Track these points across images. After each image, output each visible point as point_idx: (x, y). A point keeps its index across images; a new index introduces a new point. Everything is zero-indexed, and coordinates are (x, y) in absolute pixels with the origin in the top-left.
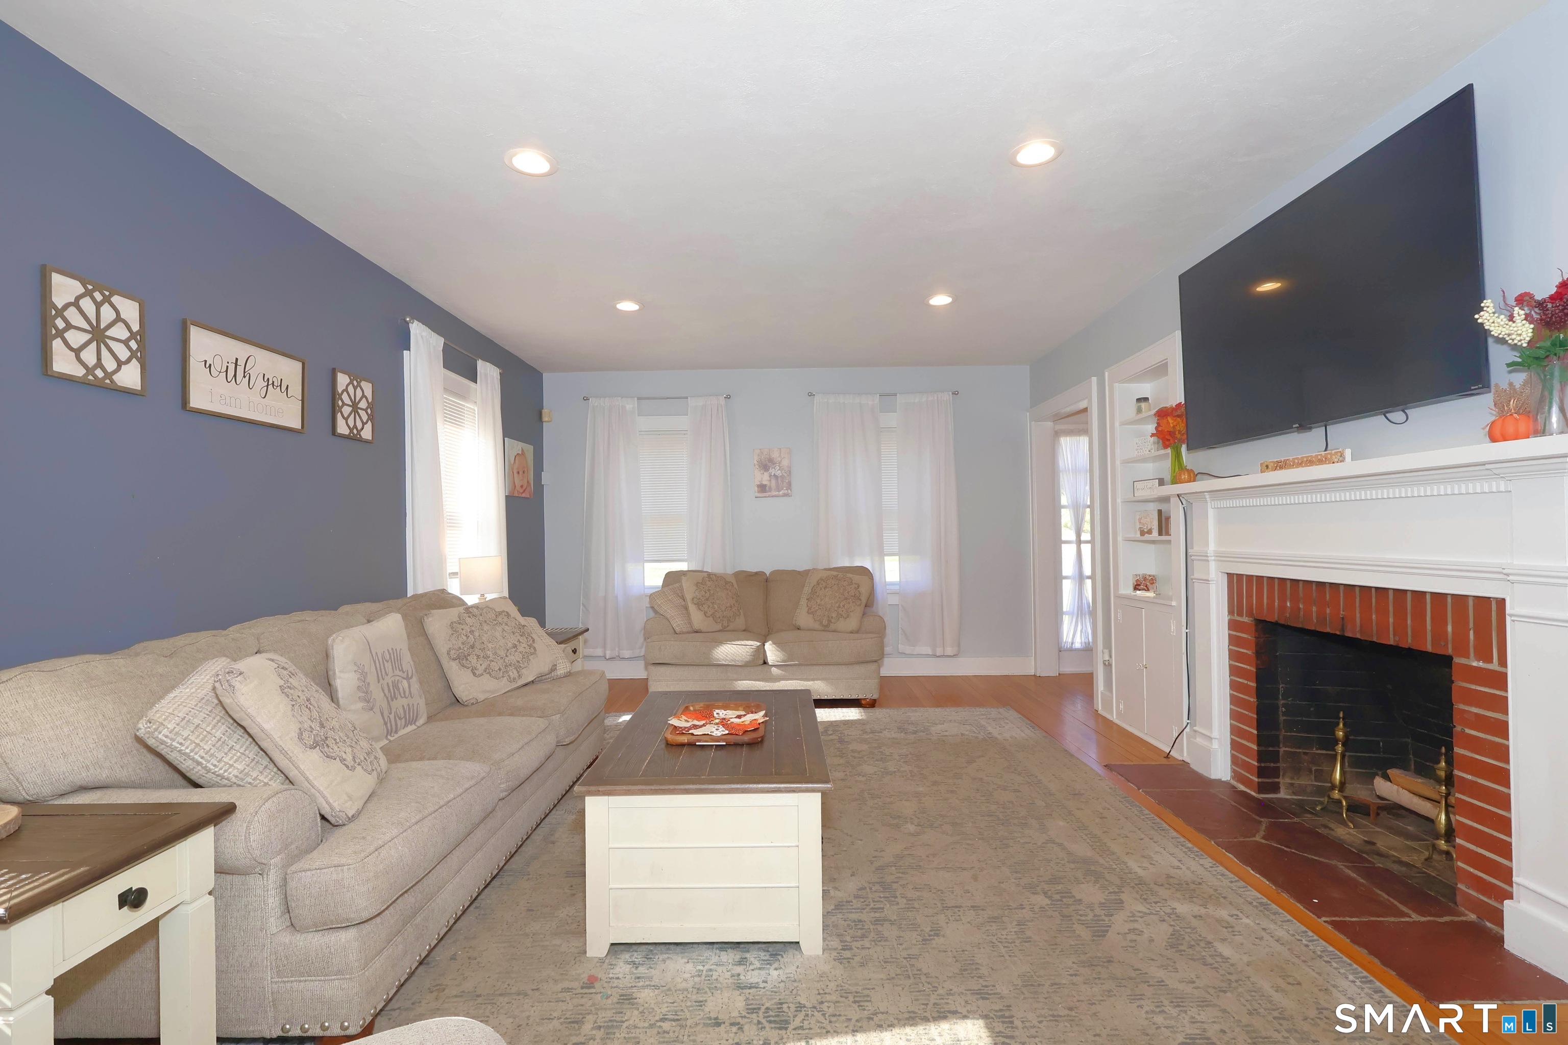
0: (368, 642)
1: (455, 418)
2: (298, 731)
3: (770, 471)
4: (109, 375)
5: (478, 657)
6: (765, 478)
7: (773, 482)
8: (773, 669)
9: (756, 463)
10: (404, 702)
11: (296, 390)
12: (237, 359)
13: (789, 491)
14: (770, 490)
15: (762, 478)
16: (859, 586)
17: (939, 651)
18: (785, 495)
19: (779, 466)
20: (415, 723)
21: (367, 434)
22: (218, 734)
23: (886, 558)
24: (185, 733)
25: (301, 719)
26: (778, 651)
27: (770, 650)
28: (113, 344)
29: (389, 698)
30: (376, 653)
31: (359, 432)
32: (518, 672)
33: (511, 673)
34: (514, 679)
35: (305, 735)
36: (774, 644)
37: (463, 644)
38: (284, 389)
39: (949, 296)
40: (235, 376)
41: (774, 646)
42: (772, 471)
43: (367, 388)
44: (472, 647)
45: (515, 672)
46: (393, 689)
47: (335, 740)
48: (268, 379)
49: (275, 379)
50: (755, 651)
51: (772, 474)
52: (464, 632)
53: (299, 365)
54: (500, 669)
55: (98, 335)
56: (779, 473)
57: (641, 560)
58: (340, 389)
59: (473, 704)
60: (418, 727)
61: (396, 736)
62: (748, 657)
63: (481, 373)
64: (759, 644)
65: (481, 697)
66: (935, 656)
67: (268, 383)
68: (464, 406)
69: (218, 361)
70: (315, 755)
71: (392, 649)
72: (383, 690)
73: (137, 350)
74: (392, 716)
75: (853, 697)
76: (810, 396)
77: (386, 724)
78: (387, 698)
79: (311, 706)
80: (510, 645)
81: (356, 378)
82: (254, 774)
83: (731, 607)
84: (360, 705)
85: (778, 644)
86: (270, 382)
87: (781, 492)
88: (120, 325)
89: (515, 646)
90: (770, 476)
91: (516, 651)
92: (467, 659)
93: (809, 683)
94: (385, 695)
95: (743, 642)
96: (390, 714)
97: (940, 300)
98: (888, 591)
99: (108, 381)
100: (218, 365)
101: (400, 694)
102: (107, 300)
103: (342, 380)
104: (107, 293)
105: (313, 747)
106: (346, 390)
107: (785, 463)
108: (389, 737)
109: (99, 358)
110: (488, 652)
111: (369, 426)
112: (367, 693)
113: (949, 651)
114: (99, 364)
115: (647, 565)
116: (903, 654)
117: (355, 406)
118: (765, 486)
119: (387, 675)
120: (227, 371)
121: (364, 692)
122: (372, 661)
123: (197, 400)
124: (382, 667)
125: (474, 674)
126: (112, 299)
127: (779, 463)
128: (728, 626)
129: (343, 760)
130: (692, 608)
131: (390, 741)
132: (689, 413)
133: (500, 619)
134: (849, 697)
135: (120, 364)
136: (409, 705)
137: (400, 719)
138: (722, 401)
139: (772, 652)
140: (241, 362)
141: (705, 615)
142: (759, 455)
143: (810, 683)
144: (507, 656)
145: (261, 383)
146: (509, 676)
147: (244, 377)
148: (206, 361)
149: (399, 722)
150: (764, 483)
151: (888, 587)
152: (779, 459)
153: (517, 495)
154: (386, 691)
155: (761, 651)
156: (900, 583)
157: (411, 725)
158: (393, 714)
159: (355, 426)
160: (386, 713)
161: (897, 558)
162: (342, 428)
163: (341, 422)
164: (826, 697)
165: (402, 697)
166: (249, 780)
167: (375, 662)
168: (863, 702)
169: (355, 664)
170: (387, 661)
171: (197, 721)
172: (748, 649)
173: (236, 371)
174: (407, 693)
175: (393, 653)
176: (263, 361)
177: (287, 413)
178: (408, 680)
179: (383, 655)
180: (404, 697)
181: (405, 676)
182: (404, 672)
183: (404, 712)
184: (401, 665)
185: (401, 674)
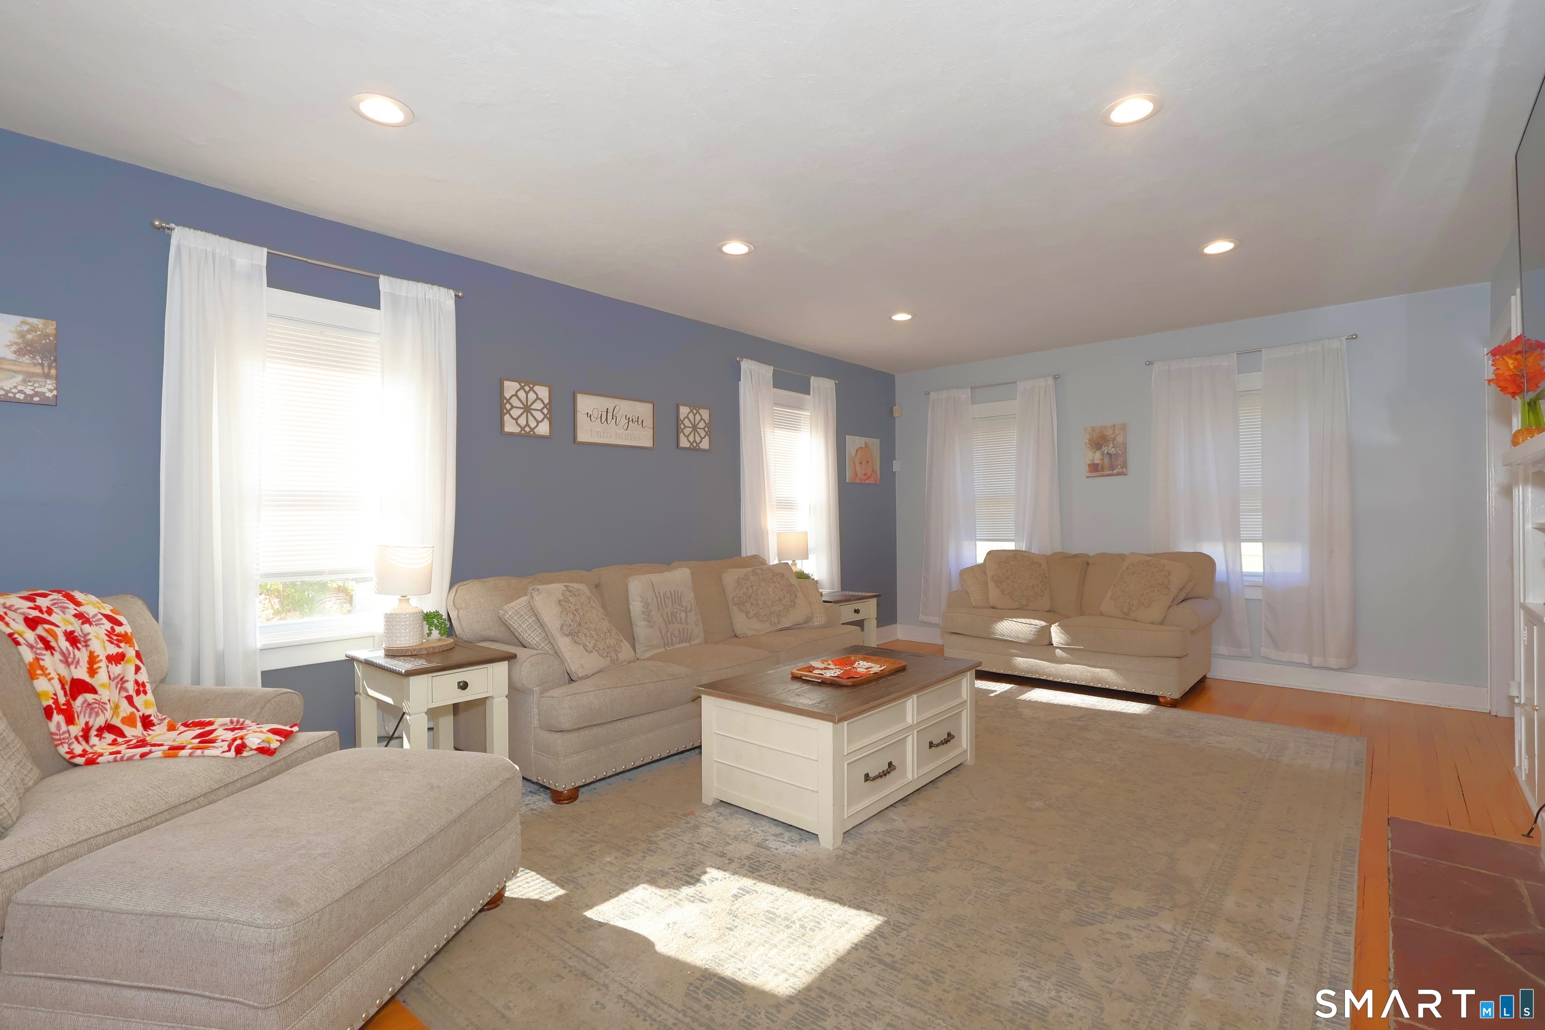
0: (652, 584)
1: (791, 425)
2: (561, 625)
3: (1103, 448)
4: (532, 430)
5: (752, 604)
6: (1097, 457)
7: (1106, 460)
8: (1058, 650)
9: (1087, 441)
10: (681, 626)
11: (649, 422)
12: (607, 409)
13: (1124, 470)
14: (1103, 470)
15: (1094, 457)
16: (1170, 574)
17: (1317, 661)
18: (1118, 474)
19: (1113, 443)
20: (689, 642)
21: (705, 444)
22: (530, 621)
23: (1244, 546)
24: (516, 618)
25: (565, 619)
26: (1063, 633)
27: (1054, 632)
28: (534, 413)
29: (667, 622)
30: (659, 592)
31: (698, 444)
32: (778, 619)
33: (773, 619)
34: (775, 623)
35: (565, 628)
36: (1059, 625)
37: (743, 594)
38: (640, 422)
39: (1231, 242)
40: (607, 419)
41: (1059, 628)
42: (1105, 450)
43: (705, 414)
44: (749, 597)
45: (776, 618)
46: (671, 616)
47: (586, 635)
48: (629, 418)
49: (634, 418)
50: (1039, 631)
51: (1105, 452)
52: (746, 586)
53: (651, 405)
54: (765, 615)
55: (527, 409)
56: (1112, 451)
57: (974, 539)
58: (682, 418)
59: (743, 637)
60: (691, 645)
61: (672, 648)
62: (1032, 636)
63: (814, 386)
64: (1044, 624)
65: (750, 633)
66: (1310, 666)
67: (629, 420)
68: (801, 414)
69: (595, 411)
70: (567, 640)
71: (674, 591)
72: (663, 617)
73: (547, 414)
74: (669, 634)
75: (1151, 693)
76: (1148, 365)
77: (663, 638)
78: (665, 622)
79: (577, 614)
80: (777, 598)
81: (695, 407)
82: (543, 645)
83: (1033, 587)
84: (644, 623)
85: (1064, 628)
86: (631, 419)
87: (1115, 471)
88: (539, 401)
89: (780, 600)
90: (1103, 455)
91: (780, 603)
92: (744, 605)
93: (1096, 669)
94: (664, 619)
95: (1028, 621)
96: (668, 632)
97: (1219, 247)
98: (1245, 583)
99: (532, 433)
100: (595, 414)
101: (677, 621)
102: (531, 389)
103: (684, 411)
104: (531, 386)
105: (567, 635)
106: (687, 417)
107: (1120, 439)
108: (666, 647)
109: (527, 422)
110: (760, 602)
111: (707, 439)
112: (649, 616)
113: (1333, 662)
114: (527, 425)
115: (978, 543)
116: (1267, 659)
117: (695, 428)
118: (1098, 464)
119: (667, 607)
120: (601, 417)
121: (646, 615)
122: (654, 597)
123: (582, 437)
124: (663, 602)
125: (747, 616)
126: (534, 388)
127: (1113, 440)
128: (1026, 605)
129: (585, 646)
130: (991, 585)
131: (666, 650)
132: (1018, 397)
133: (775, 579)
134: (1143, 692)
135: (538, 422)
136: (683, 629)
137: (675, 637)
138: (1051, 381)
139: (1057, 635)
140: (610, 411)
141: (1002, 593)
142: (1090, 433)
143: (1099, 670)
144: (772, 606)
145: (624, 421)
146: (771, 621)
147: (613, 419)
148: (588, 413)
149: (674, 639)
150: (1096, 462)
151: (1245, 578)
152: (1114, 436)
153: (859, 482)
154: (665, 617)
155: (1044, 633)
156: (1263, 575)
157: (686, 642)
158: (669, 633)
159: (695, 441)
160: (664, 631)
161: (1260, 545)
162: (684, 443)
163: (683, 439)
164: (1115, 688)
165: (678, 623)
166: (540, 647)
167: (657, 598)
168: (1161, 700)
169: (641, 597)
170: (668, 598)
171: (522, 613)
172: (1032, 628)
173: (607, 416)
174: (683, 621)
175: (675, 593)
176: (625, 407)
177: (643, 438)
178: (686, 612)
179: (665, 594)
180: (681, 623)
181: (684, 609)
182: (682, 607)
183: (680, 633)
184: (681, 602)
185: (680, 608)
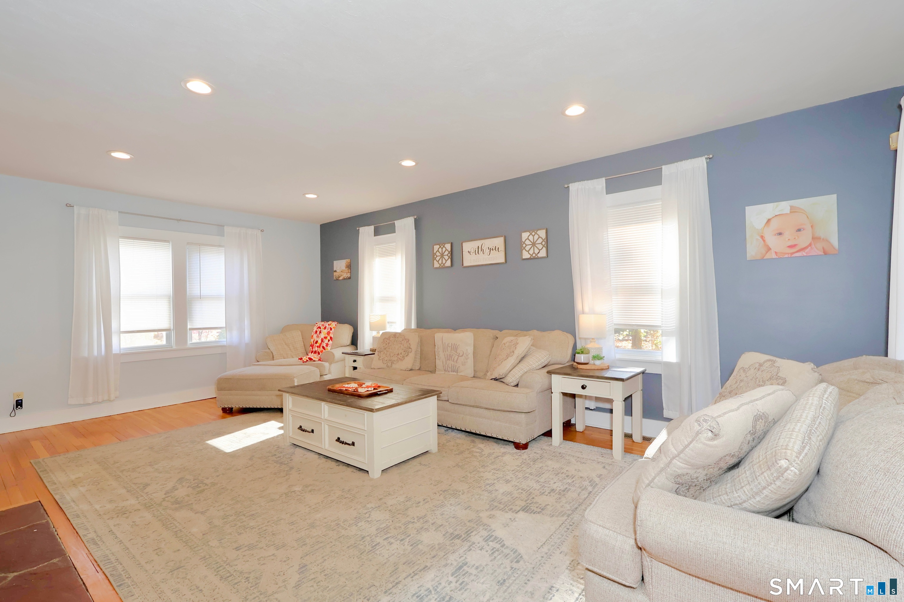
0: (443, 338)
10: (453, 363)
11: (503, 248)
12: (478, 246)
21: (542, 254)
28: (445, 257)
29: (447, 359)
30: (446, 343)
31: (537, 255)
38: (497, 249)
40: (478, 252)
43: (542, 232)
46: (449, 357)
49: (493, 248)
53: (502, 238)
55: (442, 256)
58: (524, 240)
67: (490, 250)
69: (472, 249)
73: (450, 256)
74: (446, 366)
77: (443, 366)
81: (534, 231)
86: (491, 249)
88: (447, 251)
96: (446, 364)
99: (444, 266)
100: (472, 251)
102: (444, 246)
103: (525, 235)
106: (528, 239)
109: (442, 261)
111: (543, 250)
114: (442, 263)
117: (534, 244)
119: (448, 351)
120: (475, 251)
123: (467, 264)
124: (447, 348)
135: (446, 261)
136: (454, 365)
137: (449, 368)
140: (480, 247)
145: (488, 251)
147: (482, 250)
148: (468, 251)
154: (446, 356)
159: (534, 253)
160: (444, 364)
162: (526, 255)
167: (443, 345)
170: (450, 347)
173: (479, 250)
174: (455, 360)
175: (454, 345)
176: (488, 243)
177: (499, 257)
178: (459, 356)
179: (448, 344)
180: (453, 361)
181: (458, 354)
182: (457, 353)
183: (452, 366)
184: (457, 350)
185: (455, 353)
